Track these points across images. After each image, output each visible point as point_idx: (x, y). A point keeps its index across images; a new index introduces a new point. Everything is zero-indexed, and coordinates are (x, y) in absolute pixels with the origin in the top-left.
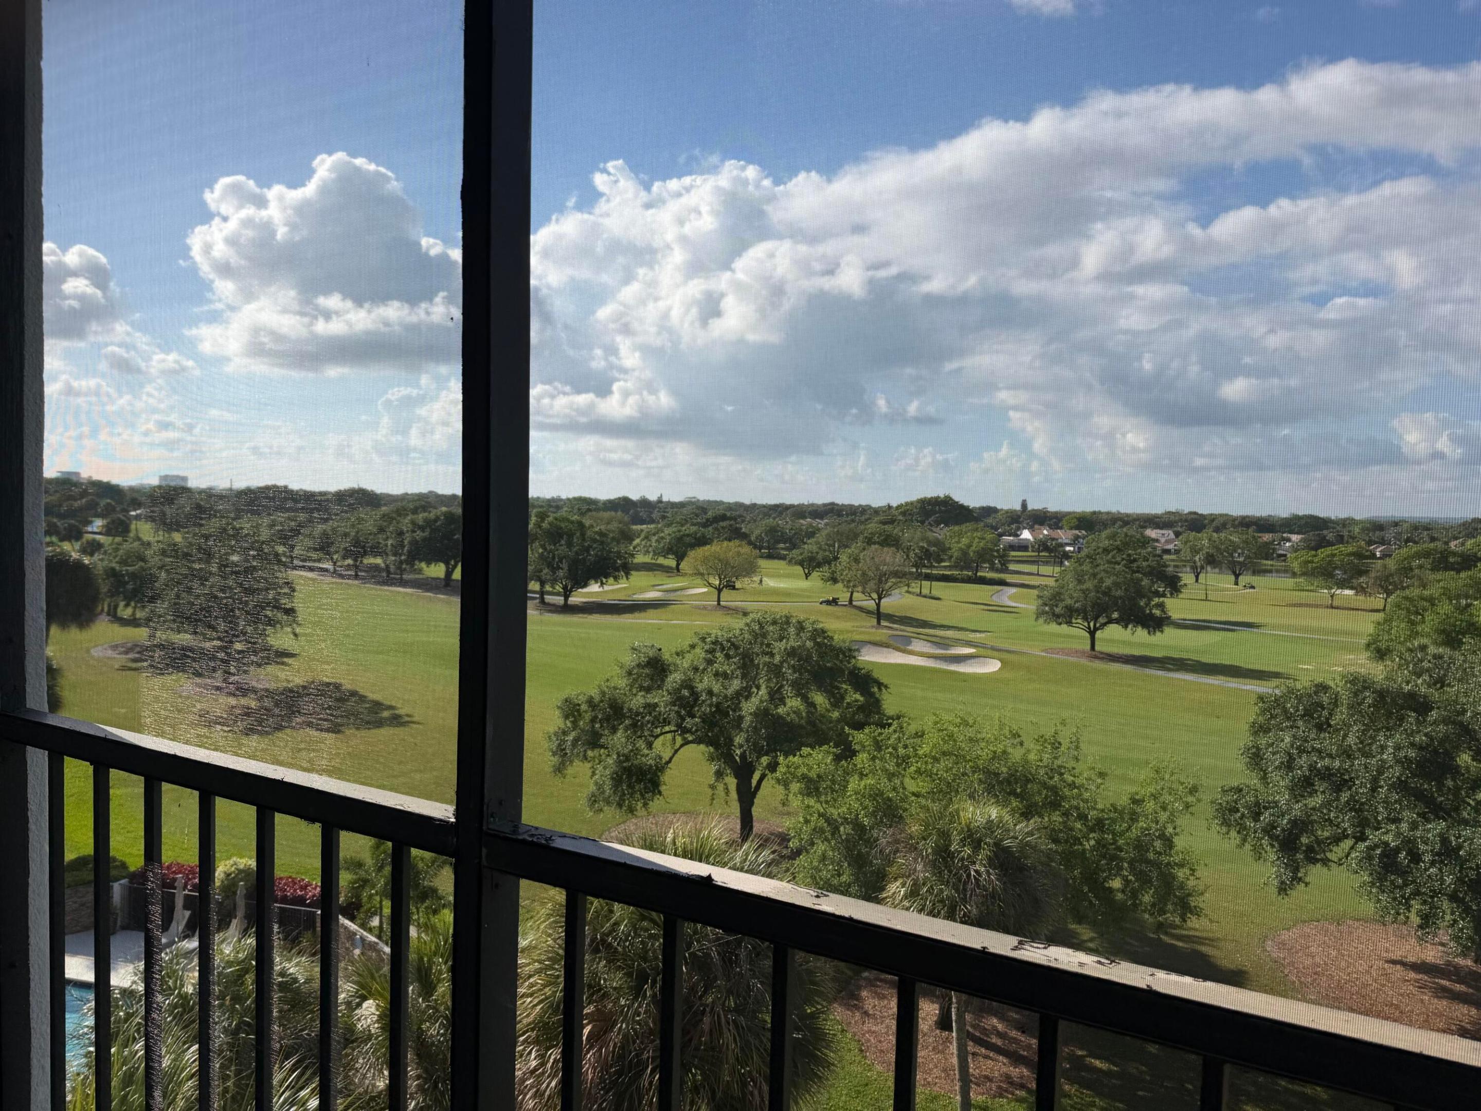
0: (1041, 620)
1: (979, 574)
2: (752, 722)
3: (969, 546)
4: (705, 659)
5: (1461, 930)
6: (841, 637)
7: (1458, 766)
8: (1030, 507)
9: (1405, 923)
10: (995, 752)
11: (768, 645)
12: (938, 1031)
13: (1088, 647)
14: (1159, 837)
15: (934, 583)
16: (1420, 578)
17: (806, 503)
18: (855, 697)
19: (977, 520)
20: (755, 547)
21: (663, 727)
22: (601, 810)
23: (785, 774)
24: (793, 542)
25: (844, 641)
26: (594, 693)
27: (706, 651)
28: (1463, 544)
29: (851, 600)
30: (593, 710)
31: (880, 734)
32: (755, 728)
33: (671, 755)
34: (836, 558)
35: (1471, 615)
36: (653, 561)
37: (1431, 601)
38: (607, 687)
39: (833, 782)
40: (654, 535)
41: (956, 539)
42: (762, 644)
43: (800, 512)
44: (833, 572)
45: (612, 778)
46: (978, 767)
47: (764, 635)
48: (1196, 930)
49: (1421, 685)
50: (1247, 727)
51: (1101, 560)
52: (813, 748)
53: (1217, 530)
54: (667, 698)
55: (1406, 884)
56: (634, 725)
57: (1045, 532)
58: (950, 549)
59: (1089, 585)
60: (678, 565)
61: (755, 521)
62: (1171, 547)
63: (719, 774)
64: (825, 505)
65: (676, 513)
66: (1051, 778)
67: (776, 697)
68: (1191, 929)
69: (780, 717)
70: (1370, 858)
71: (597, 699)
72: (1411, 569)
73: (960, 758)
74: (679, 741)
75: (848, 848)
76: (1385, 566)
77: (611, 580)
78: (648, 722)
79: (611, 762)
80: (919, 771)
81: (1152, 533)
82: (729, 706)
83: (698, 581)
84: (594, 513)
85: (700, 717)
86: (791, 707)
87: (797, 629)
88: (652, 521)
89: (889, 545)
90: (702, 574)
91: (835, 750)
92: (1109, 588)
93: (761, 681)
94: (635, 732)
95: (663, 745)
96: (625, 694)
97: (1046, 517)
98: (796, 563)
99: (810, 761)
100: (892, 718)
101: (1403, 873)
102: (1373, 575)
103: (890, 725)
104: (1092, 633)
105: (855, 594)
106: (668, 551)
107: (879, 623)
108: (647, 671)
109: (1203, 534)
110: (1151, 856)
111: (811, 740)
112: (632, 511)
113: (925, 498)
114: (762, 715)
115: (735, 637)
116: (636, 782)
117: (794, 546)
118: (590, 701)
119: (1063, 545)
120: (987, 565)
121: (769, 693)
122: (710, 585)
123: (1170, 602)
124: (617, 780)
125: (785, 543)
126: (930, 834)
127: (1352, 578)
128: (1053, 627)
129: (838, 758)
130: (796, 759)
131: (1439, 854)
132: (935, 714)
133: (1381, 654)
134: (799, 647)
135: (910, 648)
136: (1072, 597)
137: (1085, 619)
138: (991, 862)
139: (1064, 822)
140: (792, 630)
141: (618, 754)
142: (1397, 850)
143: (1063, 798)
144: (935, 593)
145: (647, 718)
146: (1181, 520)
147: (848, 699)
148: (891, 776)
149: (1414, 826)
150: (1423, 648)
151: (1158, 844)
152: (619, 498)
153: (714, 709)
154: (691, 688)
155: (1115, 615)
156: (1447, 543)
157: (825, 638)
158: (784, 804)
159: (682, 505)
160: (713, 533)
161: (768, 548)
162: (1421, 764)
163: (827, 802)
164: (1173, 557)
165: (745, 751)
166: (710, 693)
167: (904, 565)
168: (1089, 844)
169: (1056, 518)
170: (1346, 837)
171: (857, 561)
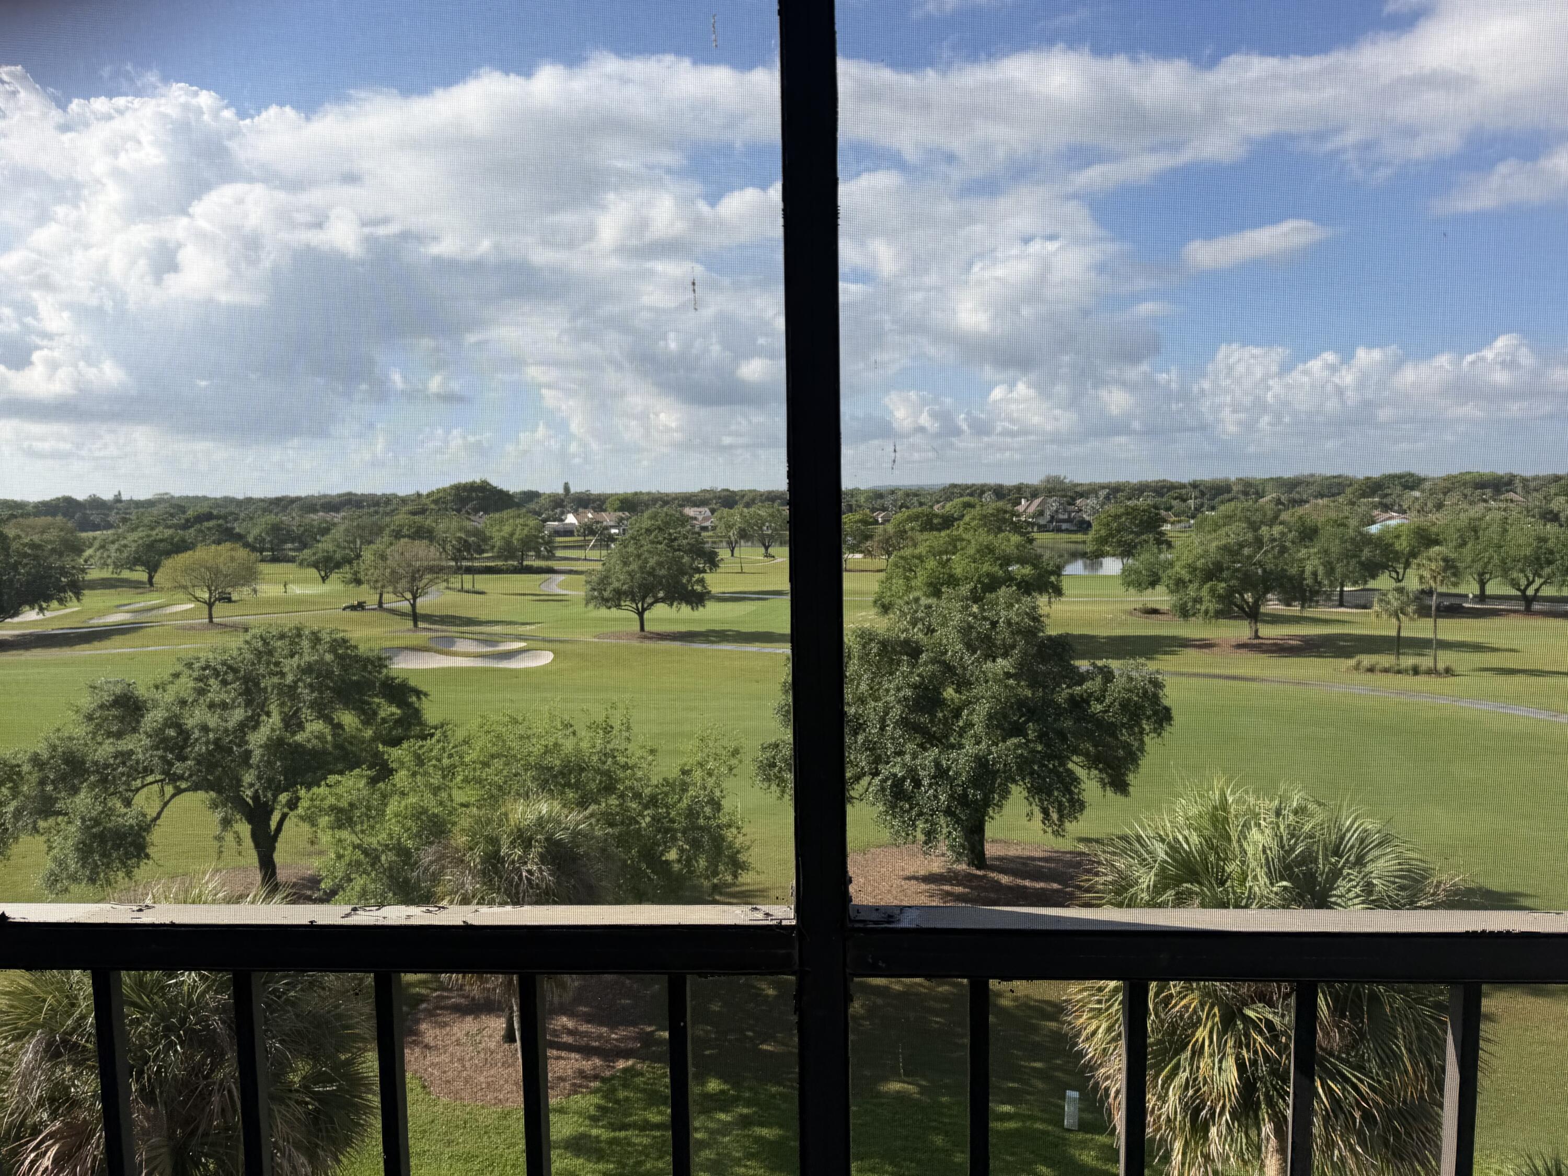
0: (591, 606)
1: (525, 563)
2: (263, 756)
3: (512, 534)
4: (194, 689)
5: (954, 839)
6: (368, 646)
7: (944, 699)
8: (573, 490)
9: (913, 842)
10: (546, 746)
11: (277, 664)
12: (506, 1045)
13: (638, 628)
14: (708, 803)
15: (476, 576)
16: (912, 539)
17: (316, 494)
18: (389, 710)
19: (519, 505)
20: (254, 549)
21: (143, 778)
22: (66, 890)
23: (309, 809)
24: (304, 539)
25: (371, 650)
26: (42, 750)
27: (196, 679)
28: (943, 507)
29: (380, 604)
30: (40, 770)
31: (421, 747)
32: (269, 762)
33: (158, 809)
34: (358, 556)
35: (951, 568)
36: (115, 576)
37: (920, 558)
38: (59, 738)
39: (369, 808)
40: (113, 542)
41: (497, 527)
42: (268, 663)
43: (309, 505)
44: (356, 573)
45: (78, 850)
46: (530, 764)
47: (270, 653)
48: (748, 884)
49: (917, 634)
50: (779, 687)
51: (645, 541)
52: (341, 773)
53: (747, 505)
54: (147, 742)
55: (911, 808)
56: (104, 781)
57: (590, 515)
58: (491, 538)
59: (634, 566)
60: (151, 578)
61: (251, 519)
62: (707, 524)
63: (226, 823)
64: (339, 496)
65: (143, 514)
66: (604, 763)
67: (292, 722)
68: (743, 884)
69: (298, 745)
70: (883, 789)
71: (45, 756)
72: (905, 532)
73: (508, 757)
74: (169, 790)
75: (391, 877)
76: (885, 530)
77: (54, 604)
78: (123, 774)
79: (74, 829)
80: (466, 780)
81: (690, 511)
82: (230, 742)
83: (181, 595)
84: (21, 520)
85: (194, 759)
86: (312, 732)
87: (311, 641)
88: (109, 526)
89: (421, 538)
90: (185, 587)
91: (369, 772)
92: (653, 569)
93: (272, 707)
94: (106, 789)
95: (147, 798)
96: (86, 745)
97: (589, 500)
98: (309, 566)
99: (340, 790)
100: (436, 728)
101: (909, 798)
102: (876, 539)
103: (432, 735)
104: (641, 614)
105: (385, 596)
106: (133, 563)
107: (416, 625)
108: (114, 712)
109: (735, 511)
110: (701, 822)
111: (340, 766)
112: (77, 516)
113: (460, 484)
114: (276, 746)
115: (232, 658)
116: (112, 848)
117: (305, 546)
118: (36, 760)
119: (607, 528)
120: (532, 553)
121: (283, 720)
122: (197, 599)
123: (709, 577)
124: (84, 851)
125: (293, 542)
126: (477, 843)
127: (860, 542)
128: (603, 612)
129: (373, 781)
130: (322, 790)
131: (934, 777)
132: (482, 717)
133: (886, 609)
134: (317, 662)
135: (454, 649)
136: (618, 580)
137: (633, 600)
138: (543, 859)
139: (621, 805)
140: (305, 644)
141: (83, 819)
142: (904, 779)
143: (617, 781)
144: (478, 587)
145: (120, 769)
146: (715, 497)
147: (382, 714)
148: (436, 790)
149: (914, 756)
150: (917, 600)
151: (708, 810)
152: (58, 499)
153: (211, 747)
154: (179, 727)
155: (661, 594)
156: (931, 507)
157: (347, 648)
158: (312, 843)
159: (150, 504)
160: (196, 536)
161: (272, 550)
162: (917, 702)
163: (363, 832)
164: (710, 533)
165: (257, 791)
166: (205, 729)
167: (440, 559)
168: (645, 822)
169: (600, 500)
170: (864, 774)
171: (383, 557)
